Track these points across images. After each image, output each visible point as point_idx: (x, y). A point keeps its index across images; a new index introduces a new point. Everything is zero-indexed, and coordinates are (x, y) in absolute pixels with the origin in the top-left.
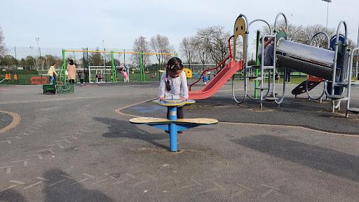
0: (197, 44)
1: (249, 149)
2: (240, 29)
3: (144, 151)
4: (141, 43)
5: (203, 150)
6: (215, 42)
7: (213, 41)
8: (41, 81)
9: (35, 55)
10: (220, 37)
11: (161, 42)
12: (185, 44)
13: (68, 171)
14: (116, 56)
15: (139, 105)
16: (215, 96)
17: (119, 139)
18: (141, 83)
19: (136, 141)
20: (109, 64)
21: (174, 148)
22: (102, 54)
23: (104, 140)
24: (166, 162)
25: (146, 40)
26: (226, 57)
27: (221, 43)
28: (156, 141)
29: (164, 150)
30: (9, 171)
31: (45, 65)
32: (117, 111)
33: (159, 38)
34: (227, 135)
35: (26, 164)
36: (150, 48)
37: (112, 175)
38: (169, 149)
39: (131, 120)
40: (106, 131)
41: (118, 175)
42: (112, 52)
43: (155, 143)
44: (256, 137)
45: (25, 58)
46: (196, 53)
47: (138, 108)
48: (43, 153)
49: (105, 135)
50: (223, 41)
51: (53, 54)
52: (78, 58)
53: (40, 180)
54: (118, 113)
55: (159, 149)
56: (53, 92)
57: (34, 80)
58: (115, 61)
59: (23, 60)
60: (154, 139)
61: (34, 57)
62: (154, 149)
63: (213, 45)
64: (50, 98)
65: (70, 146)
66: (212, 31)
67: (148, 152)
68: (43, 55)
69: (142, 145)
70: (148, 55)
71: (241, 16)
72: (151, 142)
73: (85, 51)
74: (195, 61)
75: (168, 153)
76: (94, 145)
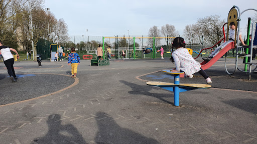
0: (197, 30)
1: (236, 108)
2: (233, 17)
3: (156, 104)
4: (154, 30)
5: (199, 107)
6: (213, 28)
7: (211, 27)
8: (89, 57)
9: (85, 41)
10: (217, 24)
11: (169, 29)
12: (188, 30)
13: (108, 112)
14: (137, 41)
15: (152, 74)
16: (210, 69)
17: (139, 95)
18: (153, 59)
19: (150, 97)
20: (132, 46)
21: (177, 104)
22: (127, 40)
23: (129, 95)
24: (171, 112)
25: (158, 28)
26: (221, 38)
27: (217, 29)
28: (164, 98)
29: (169, 105)
30: (75, 109)
31: (91, 47)
32: (137, 77)
33: (167, 26)
34: (219, 98)
35: (84, 106)
36: (160, 34)
37: (135, 117)
38: (174, 104)
39: (147, 83)
40: (131, 89)
41: (139, 118)
42: (134, 38)
43: (163, 100)
44: (242, 100)
46: (196, 36)
47: (152, 76)
48: (93, 101)
49: (130, 92)
50: (219, 27)
51: (96, 40)
52: (112, 42)
53: (92, 116)
54: (137, 79)
55: (166, 104)
56: (97, 65)
57: (85, 57)
58: (136, 44)
59: (78, 44)
61: (85, 42)
62: (162, 103)
63: (211, 30)
64: (95, 68)
65: (108, 98)
66: (209, 20)
67: (159, 105)
68: (90, 41)
69: (155, 101)
70: (159, 39)
71: (234, 7)
72: (160, 99)
73: (116, 38)
74: (196, 43)
75: (173, 107)
76: (123, 98)
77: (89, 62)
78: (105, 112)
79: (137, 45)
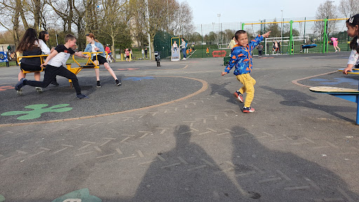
3: (324, 121)
4: (327, 8)
8: (220, 54)
9: (216, 30)
13: (249, 128)
14: (296, 27)
15: (319, 77)
17: (296, 107)
18: (326, 55)
19: (315, 111)
20: (288, 34)
22: (280, 25)
23: (281, 106)
24: (350, 134)
28: (339, 113)
29: (348, 123)
30: (205, 121)
31: (224, 39)
32: (295, 82)
35: (216, 118)
36: (337, 13)
37: (289, 136)
38: (355, 123)
39: (311, 89)
40: (282, 99)
41: (296, 138)
42: (292, 22)
43: (337, 115)
45: (208, 34)
47: (318, 80)
48: (228, 112)
49: (282, 103)
51: (232, 29)
52: (255, 30)
53: (227, 131)
54: (295, 83)
55: (343, 121)
57: (215, 53)
58: (294, 31)
59: (206, 36)
60: (336, 110)
61: (215, 32)
62: (335, 120)
67: (329, 122)
68: (223, 30)
69: (322, 116)
72: (332, 114)
73: (263, 23)
75: (354, 126)
76: (272, 110)
77: (221, 61)
78: (245, 127)
79: (296, 33)
